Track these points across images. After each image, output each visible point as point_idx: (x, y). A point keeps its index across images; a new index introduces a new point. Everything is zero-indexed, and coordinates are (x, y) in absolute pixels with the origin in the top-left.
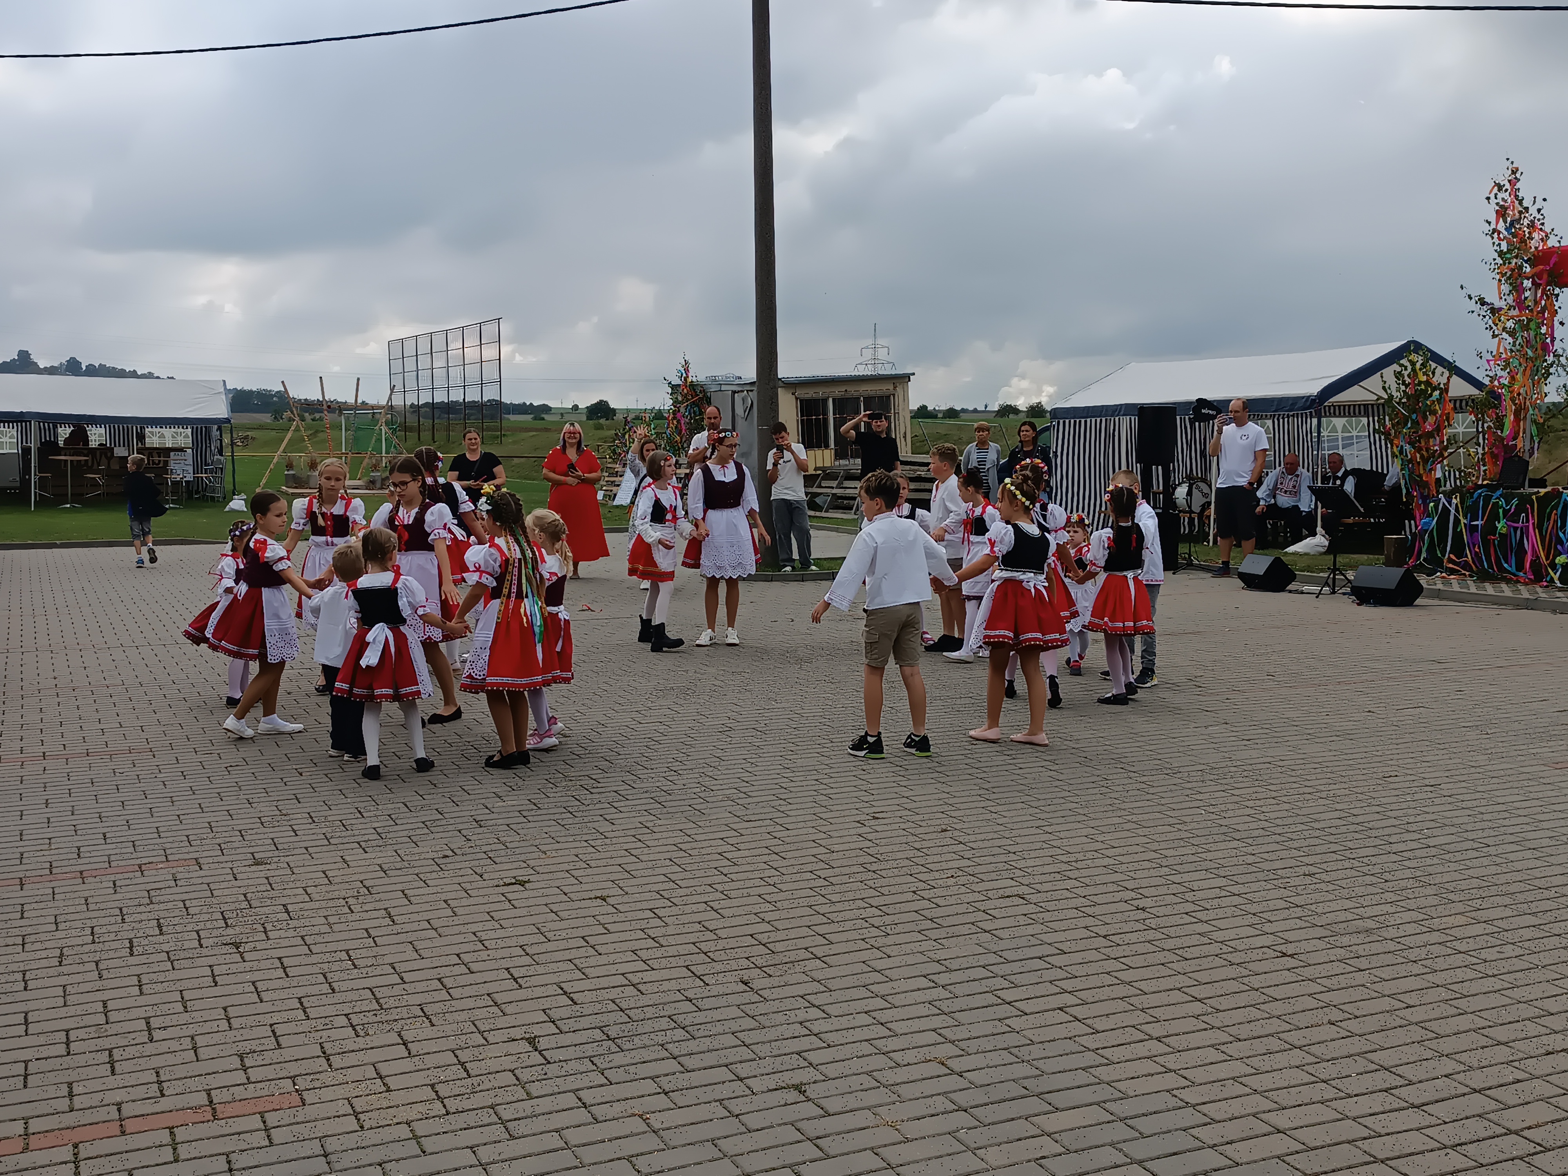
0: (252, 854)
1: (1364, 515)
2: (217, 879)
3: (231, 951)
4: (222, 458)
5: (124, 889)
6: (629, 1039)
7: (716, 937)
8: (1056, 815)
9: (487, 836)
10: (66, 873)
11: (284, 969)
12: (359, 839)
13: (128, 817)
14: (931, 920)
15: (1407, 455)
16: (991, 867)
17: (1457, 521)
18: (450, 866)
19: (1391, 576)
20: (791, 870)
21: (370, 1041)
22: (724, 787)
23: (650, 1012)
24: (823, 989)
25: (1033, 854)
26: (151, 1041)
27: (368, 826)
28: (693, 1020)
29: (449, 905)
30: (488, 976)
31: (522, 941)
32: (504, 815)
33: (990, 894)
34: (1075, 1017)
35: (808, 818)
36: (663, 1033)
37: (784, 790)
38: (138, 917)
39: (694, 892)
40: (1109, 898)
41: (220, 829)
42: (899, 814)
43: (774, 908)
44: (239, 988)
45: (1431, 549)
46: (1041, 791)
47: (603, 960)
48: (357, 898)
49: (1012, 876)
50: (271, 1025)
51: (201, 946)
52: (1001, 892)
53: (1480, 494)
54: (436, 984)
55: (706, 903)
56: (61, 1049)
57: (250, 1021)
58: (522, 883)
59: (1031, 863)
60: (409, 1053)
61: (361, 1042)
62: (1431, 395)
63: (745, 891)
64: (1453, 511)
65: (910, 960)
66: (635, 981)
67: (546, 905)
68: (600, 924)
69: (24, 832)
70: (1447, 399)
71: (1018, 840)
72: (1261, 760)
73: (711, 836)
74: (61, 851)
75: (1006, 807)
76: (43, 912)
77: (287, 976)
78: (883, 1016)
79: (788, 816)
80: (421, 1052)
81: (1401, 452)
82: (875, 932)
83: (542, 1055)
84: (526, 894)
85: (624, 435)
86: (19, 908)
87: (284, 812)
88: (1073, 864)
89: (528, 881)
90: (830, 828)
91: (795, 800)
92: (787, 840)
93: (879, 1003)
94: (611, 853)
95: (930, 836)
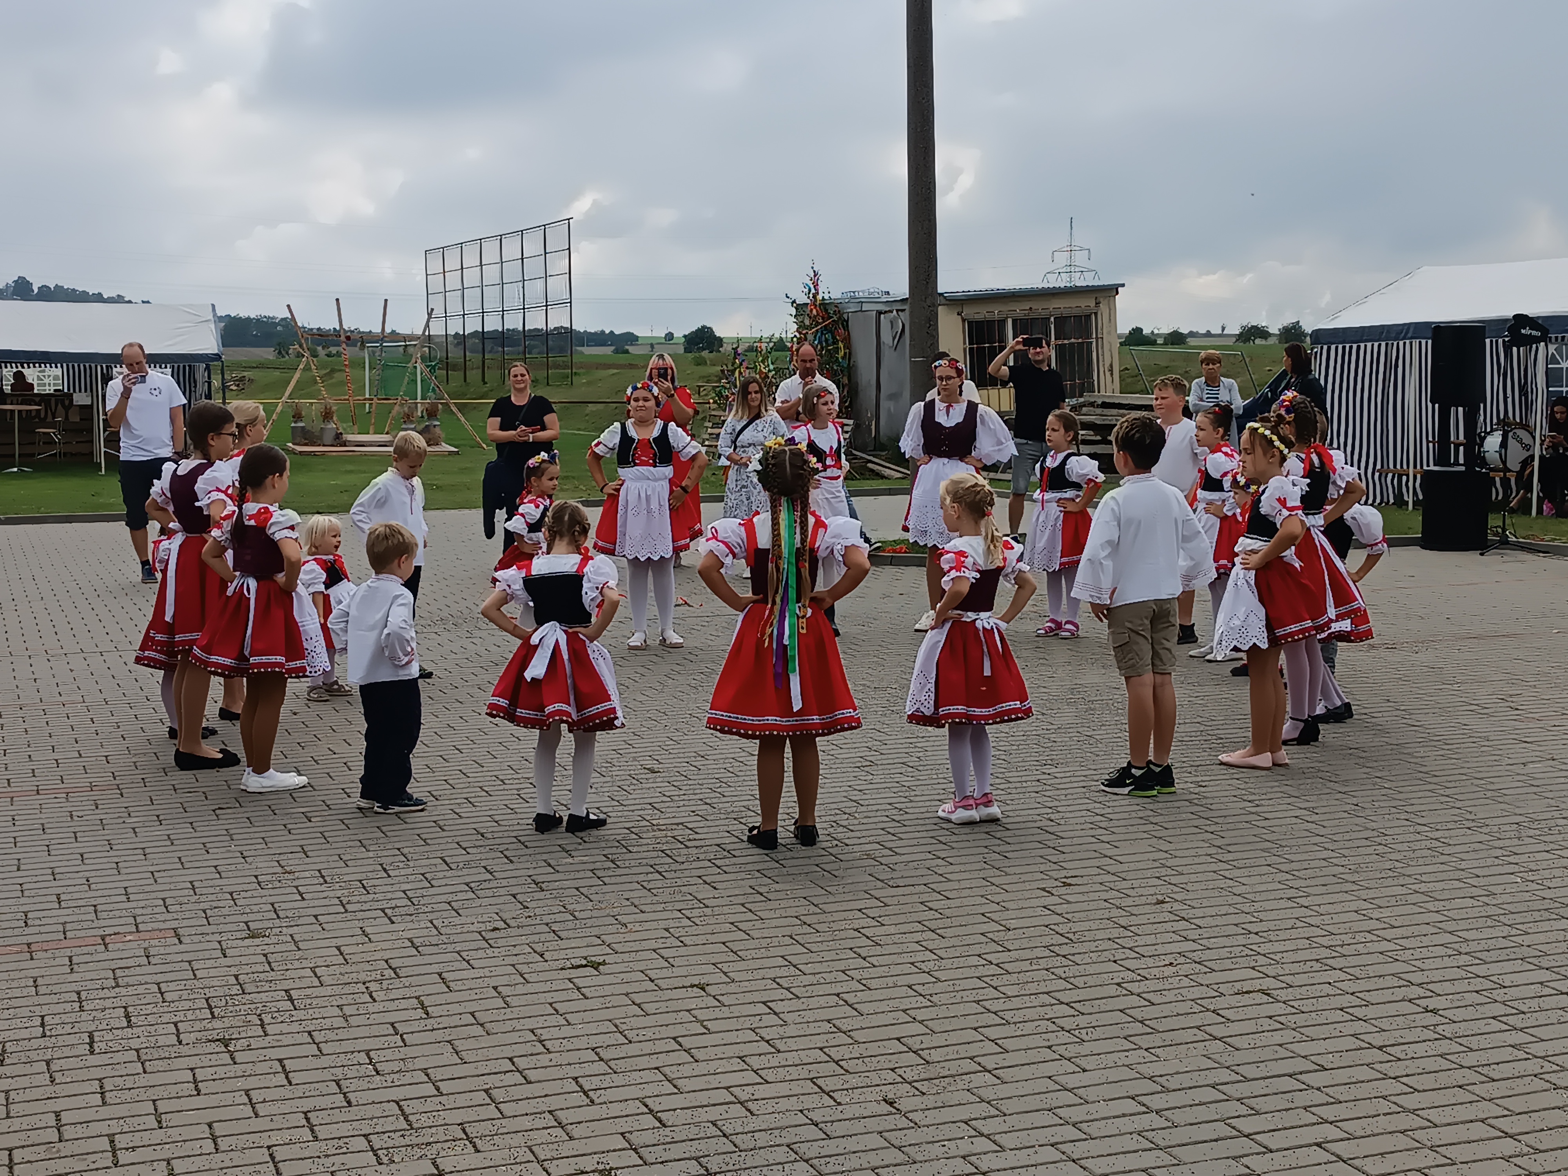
0: (246, 922)
2: (200, 956)
3: (219, 1049)
5: (83, 967)
7: (850, 1041)
9: (549, 902)
11: (286, 1074)
12: (384, 905)
13: (88, 874)
14: (1141, 1022)
16: (1224, 953)
18: (501, 942)
20: (952, 953)
21: (395, 1171)
22: (862, 840)
23: (763, 1138)
24: (994, 1112)
25: (1283, 935)
27: (396, 887)
28: (820, 1150)
29: (499, 993)
30: (550, 1088)
31: (595, 1041)
32: (572, 876)
33: (1223, 988)
34: (1338, 1156)
38: (100, 1004)
39: (822, 981)
40: (1387, 995)
41: (205, 891)
42: (1099, 879)
43: (929, 1003)
44: (228, 1098)
47: (703, 1068)
48: (380, 982)
49: (1253, 964)
50: (269, 1147)
51: (180, 1043)
52: (1238, 986)
54: (483, 1097)
55: (837, 995)
57: (241, 1141)
58: (595, 966)
59: (1279, 947)
61: (384, 1172)
63: (890, 981)
65: (1114, 1075)
66: (743, 1098)
67: (626, 995)
68: (697, 1021)
71: (1262, 916)
73: (846, 906)
77: (290, 1083)
82: (1065, 1037)
84: (601, 980)
85: (733, 372)
87: (288, 869)
88: (1338, 948)
89: (604, 963)
90: (1006, 897)
91: (958, 860)
92: (948, 912)
93: (1071, 1133)
94: (712, 927)
95: (1141, 910)
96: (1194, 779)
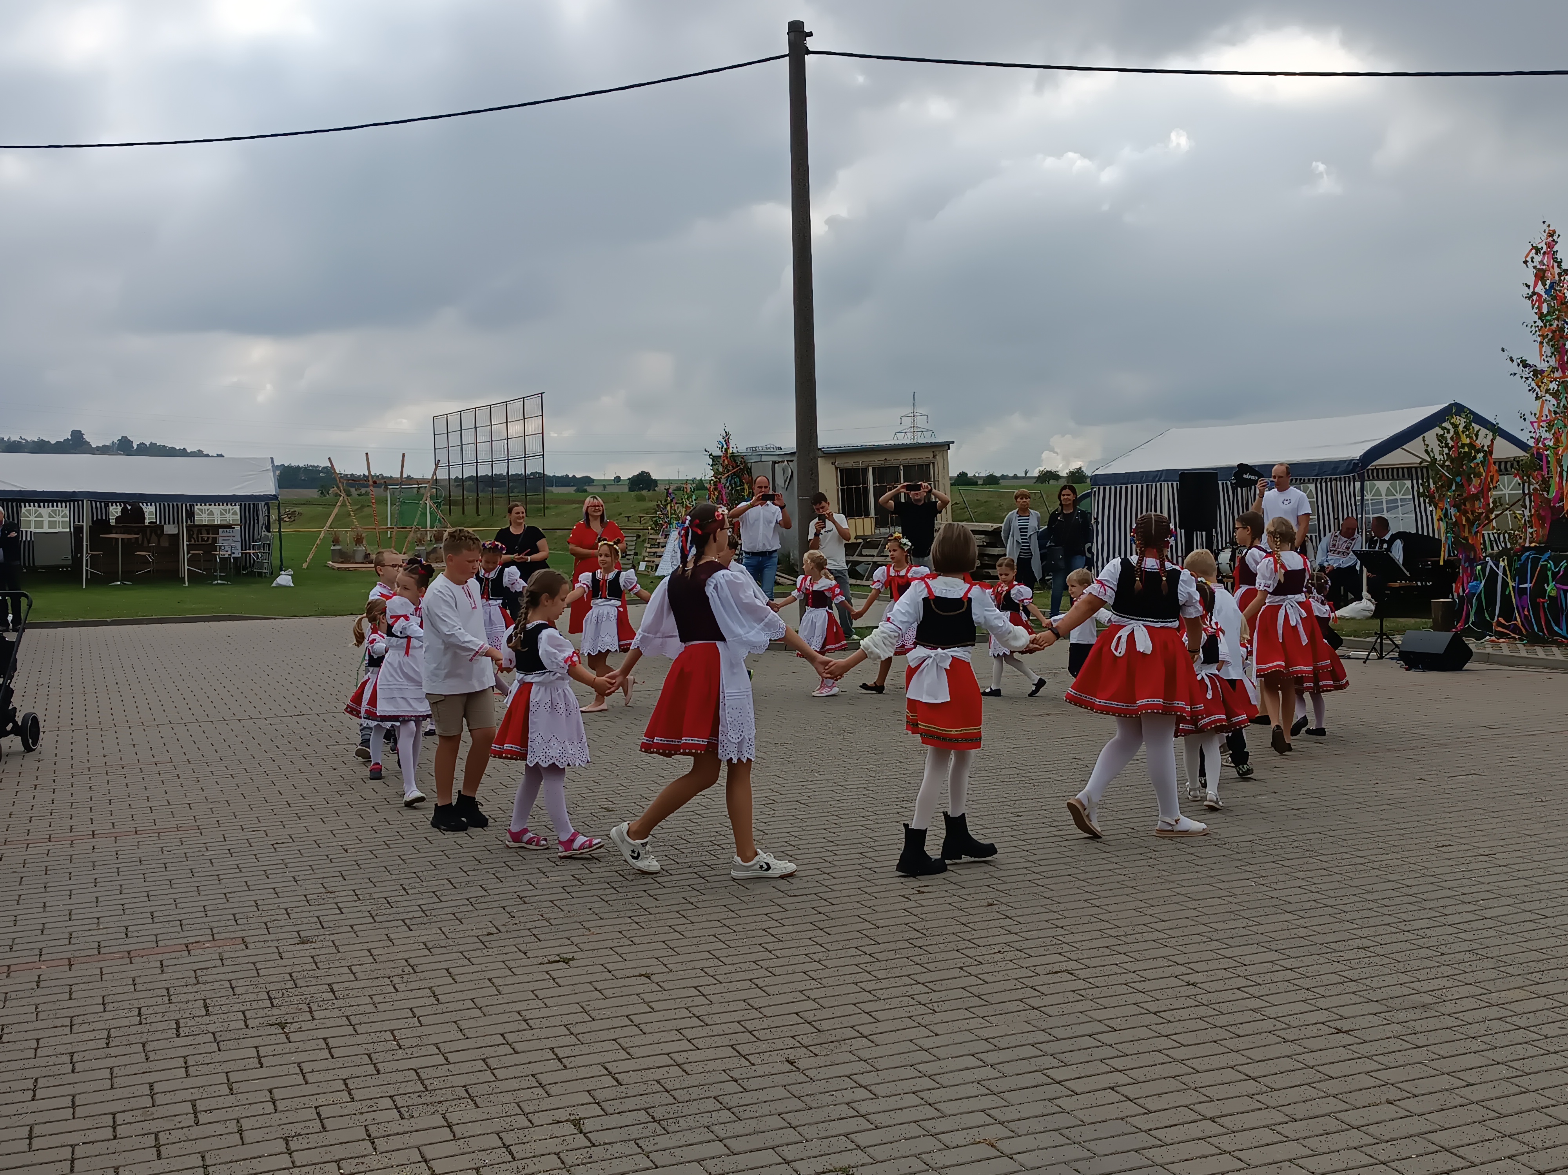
0: (298, 932)
1: (1410, 579)
2: (262, 958)
3: (277, 1031)
4: (270, 534)
5: (170, 969)
6: (674, 1120)
7: (761, 1016)
8: (1104, 887)
9: (531, 912)
10: (114, 953)
11: (329, 1049)
12: (404, 916)
13: (175, 896)
14: (978, 996)
15: (1451, 518)
16: (1039, 942)
17: (1505, 584)
18: (494, 944)
19: (1439, 641)
20: (836, 946)
21: (416, 1124)
23: (695, 1093)
24: (869, 1068)
25: (1082, 928)
26: (197, 1124)
27: (413, 903)
28: (739, 1101)
29: (493, 983)
30: (532, 1057)
31: (566, 1020)
32: (548, 891)
33: (1038, 970)
34: (1126, 1097)
35: (852, 892)
36: (709, 1114)
37: (827, 864)
38: (184, 998)
39: (739, 969)
40: (1159, 973)
41: (265, 908)
42: (945, 888)
43: (819, 985)
44: (284, 1070)
45: (1479, 612)
46: (1088, 863)
47: (649, 1039)
48: (401, 976)
49: (1060, 951)
50: (316, 1108)
51: (247, 1027)
53: (1528, 557)
54: (481, 1065)
55: (750, 980)
56: (108, 1133)
57: (294, 1103)
58: (566, 961)
59: (1078, 937)
60: (454, 1136)
61: (406, 1125)
62: (1475, 458)
63: (790, 968)
64: (1500, 574)
65: (959, 1037)
66: (680, 1060)
67: (590, 983)
68: (645, 1002)
69: (73, 912)
70: (1492, 461)
71: (1066, 914)
72: (1311, 830)
73: (756, 912)
74: (109, 931)
75: (1053, 880)
76: (91, 993)
77: (333, 1057)
78: (933, 1096)
79: (833, 890)
80: (466, 1135)
81: (1446, 515)
82: (922, 1009)
83: (587, 1138)
84: (571, 972)
85: (666, 506)
86: (67, 989)
87: (330, 889)
88: (1122, 938)
89: (573, 959)
90: (875, 902)
91: (840, 875)
92: (832, 915)
93: (927, 1083)
94: (655, 929)
95: (976, 911)
96: (1013, 811)
